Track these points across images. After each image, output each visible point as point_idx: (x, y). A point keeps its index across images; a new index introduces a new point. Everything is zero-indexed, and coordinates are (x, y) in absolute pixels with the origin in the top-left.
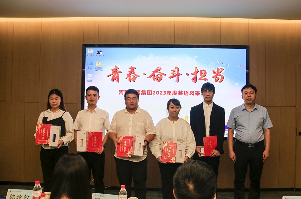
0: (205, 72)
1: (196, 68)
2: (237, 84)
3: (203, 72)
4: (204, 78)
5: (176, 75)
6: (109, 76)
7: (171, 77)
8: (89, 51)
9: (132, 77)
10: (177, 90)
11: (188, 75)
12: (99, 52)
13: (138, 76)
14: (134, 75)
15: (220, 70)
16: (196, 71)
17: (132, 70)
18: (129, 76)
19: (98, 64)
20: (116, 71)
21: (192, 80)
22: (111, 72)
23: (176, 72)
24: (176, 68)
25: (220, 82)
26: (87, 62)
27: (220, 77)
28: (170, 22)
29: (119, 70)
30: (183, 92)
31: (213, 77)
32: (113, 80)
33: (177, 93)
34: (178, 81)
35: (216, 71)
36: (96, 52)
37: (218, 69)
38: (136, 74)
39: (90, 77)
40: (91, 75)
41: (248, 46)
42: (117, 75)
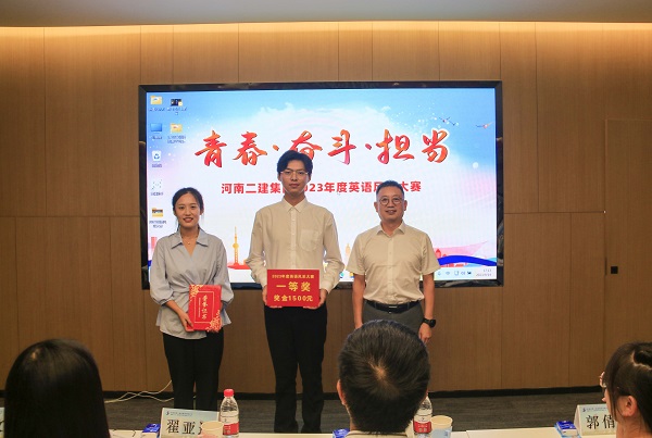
0: (407, 139)
1: (387, 132)
2: (476, 165)
3: (403, 140)
4: (404, 153)
5: (344, 148)
6: (198, 154)
7: (333, 154)
8: (155, 100)
9: (250, 155)
10: (348, 180)
11: (369, 147)
12: (175, 103)
13: (262, 153)
14: (252, 149)
15: (439, 136)
16: (388, 140)
17: (249, 139)
18: (242, 152)
19: (174, 129)
20: (213, 143)
21: (380, 158)
22: (203, 146)
23: (343, 143)
24: (343, 132)
25: (440, 161)
26: (151, 124)
27: (439, 151)
28: (329, 32)
29: (220, 140)
30: (360, 186)
31: (424, 151)
32: (207, 162)
33: (348, 187)
34: (348, 161)
35: (430, 137)
36: (170, 103)
37: (435, 134)
38: (256, 149)
39: (157, 157)
40: (159, 153)
41: (498, 82)
42: (216, 151)
